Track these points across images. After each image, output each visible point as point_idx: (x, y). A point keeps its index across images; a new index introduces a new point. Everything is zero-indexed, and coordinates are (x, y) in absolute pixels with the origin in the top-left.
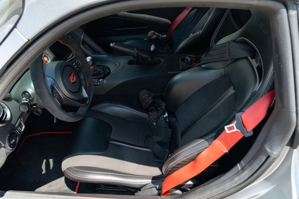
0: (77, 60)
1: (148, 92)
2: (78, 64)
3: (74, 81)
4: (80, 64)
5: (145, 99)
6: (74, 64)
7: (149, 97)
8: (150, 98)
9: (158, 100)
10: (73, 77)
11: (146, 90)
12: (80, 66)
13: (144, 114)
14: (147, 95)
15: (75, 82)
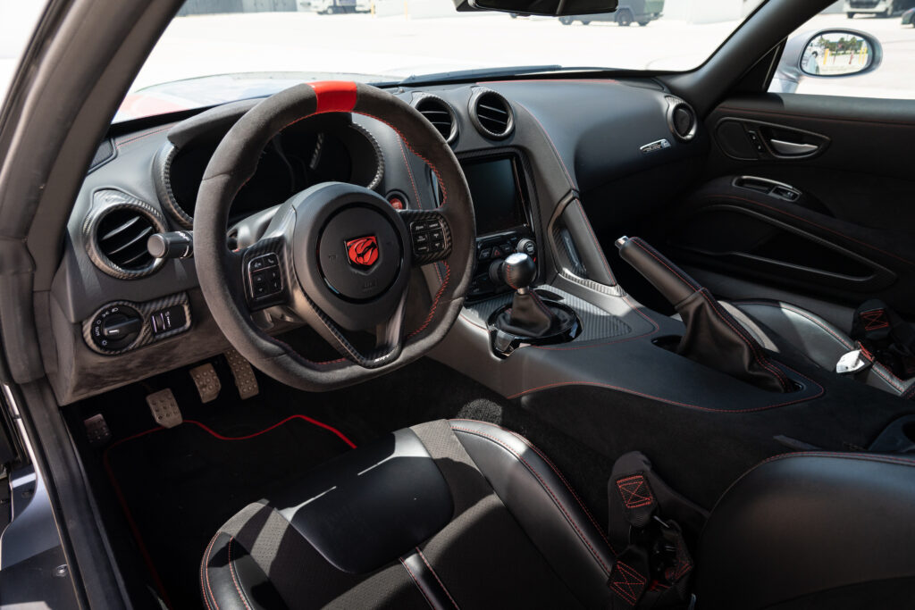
0: (436, 221)
1: (648, 468)
2: (436, 235)
3: (361, 261)
4: (440, 240)
5: (628, 495)
6: (418, 228)
7: (643, 493)
8: (648, 501)
9: (672, 527)
10: (369, 248)
11: (644, 458)
12: (437, 245)
13: (601, 557)
14: (638, 481)
15: (365, 267)
